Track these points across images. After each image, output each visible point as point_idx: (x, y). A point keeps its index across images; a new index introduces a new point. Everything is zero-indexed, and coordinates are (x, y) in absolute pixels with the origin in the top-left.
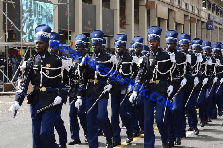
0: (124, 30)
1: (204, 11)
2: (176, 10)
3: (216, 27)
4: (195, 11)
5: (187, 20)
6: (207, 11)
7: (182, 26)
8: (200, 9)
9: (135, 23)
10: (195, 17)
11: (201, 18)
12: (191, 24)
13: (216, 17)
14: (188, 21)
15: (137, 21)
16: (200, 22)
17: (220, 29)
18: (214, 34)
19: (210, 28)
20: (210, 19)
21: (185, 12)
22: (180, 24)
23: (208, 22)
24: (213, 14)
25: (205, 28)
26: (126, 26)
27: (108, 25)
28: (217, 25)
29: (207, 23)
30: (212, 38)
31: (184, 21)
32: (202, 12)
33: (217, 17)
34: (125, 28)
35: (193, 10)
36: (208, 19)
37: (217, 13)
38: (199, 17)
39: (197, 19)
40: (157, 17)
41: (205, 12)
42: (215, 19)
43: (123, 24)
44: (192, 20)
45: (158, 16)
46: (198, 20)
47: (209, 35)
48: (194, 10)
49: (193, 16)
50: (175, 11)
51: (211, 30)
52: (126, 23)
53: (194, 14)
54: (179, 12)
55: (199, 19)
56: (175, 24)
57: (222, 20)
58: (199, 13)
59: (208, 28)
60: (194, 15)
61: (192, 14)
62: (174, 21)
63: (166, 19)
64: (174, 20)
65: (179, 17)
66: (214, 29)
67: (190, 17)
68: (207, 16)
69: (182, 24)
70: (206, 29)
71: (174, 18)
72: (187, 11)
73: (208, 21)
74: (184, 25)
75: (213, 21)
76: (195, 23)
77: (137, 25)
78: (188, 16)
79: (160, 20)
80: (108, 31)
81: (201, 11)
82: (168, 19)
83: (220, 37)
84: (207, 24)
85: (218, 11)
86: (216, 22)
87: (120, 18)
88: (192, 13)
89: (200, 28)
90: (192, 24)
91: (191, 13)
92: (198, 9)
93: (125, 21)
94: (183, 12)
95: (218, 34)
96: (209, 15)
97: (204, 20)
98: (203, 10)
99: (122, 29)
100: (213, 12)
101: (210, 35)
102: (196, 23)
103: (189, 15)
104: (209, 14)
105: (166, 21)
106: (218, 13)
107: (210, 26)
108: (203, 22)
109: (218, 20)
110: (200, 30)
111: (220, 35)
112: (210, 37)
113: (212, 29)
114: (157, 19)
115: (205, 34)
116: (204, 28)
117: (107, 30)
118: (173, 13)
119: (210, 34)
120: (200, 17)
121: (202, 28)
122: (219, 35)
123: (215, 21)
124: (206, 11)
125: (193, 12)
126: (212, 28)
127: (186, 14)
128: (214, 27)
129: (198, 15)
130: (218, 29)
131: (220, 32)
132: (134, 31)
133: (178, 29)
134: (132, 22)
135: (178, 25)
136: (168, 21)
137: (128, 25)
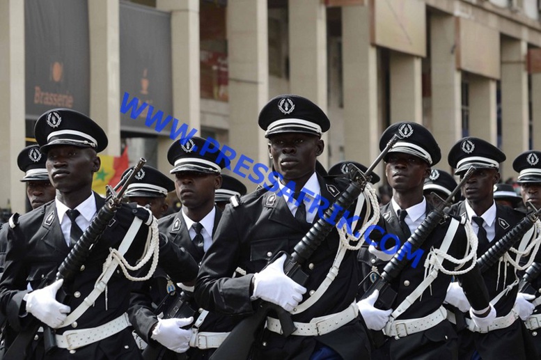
0: (221, 107)
2: (462, 15)
5: (515, 58)
7: (493, 87)
9: (272, 71)
12: (536, 77)
14: (519, 62)
15: (281, 66)
21: (505, 22)
22: (482, 79)
26: (232, 89)
27: (145, 84)
31: (502, 63)
34: (225, 99)
40: (374, 45)
43: (215, 79)
44: (536, 62)
45: (380, 41)
50: (458, 19)
52: (231, 75)
54: (476, 21)
56: (457, 79)
61: (536, 34)
62: (453, 65)
63: (418, 57)
64: (453, 58)
65: (478, 44)
67: (530, 46)
69: (493, 79)
71: (455, 49)
72: (514, 17)
74: (499, 83)
77: (283, 81)
78: (519, 40)
79: (388, 59)
82: (423, 53)
91: (531, 28)
93: (226, 66)
94: (493, 21)
99: (212, 105)
103: (525, 36)
105: (418, 65)
114: (372, 55)
118: (449, 25)
127: (511, 30)
133: (472, 100)
134: (256, 70)
135: (471, 81)
136: (427, 62)
137: (238, 81)
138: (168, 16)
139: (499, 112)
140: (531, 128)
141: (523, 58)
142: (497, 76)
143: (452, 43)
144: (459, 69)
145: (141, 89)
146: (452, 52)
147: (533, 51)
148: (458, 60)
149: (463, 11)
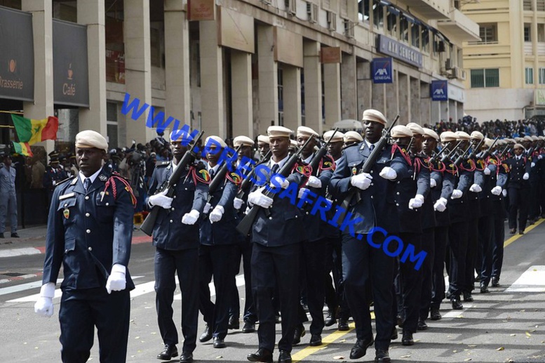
0: (120, 87)
1: (362, 27)
2: (278, 25)
3: (401, 75)
4: (335, 27)
5: (313, 54)
6: (372, 27)
7: (299, 72)
8: (350, 20)
9: (153, 63)
10: (337, 46)
11: (355, 48)
12: (326, 66)
13: (400, 45)
14: (315, 56)
15: (159, 59)
16: (353, 61)
17: (413, 79)
18: (395, 95)
19: (381, 78)
20: (381, 50)
21: (306, 30)
22: (292, 68)
23: (374, 59)
24: (389, 36)
25: (368, 77)
26: (127, 75)
27: (70, 73)
28: (404, 70)
29: (372, 64)
30: (387, 107)
31: (304, 56)
32: (356, 29)
33: (403, 46)
34: (123, 82)
35: (329, 23)
36: (374, 51)
37: (401, 32)
38: (348, 46)
39: (342, 52)
40: (220, 46)
41: (366, 29)
42: (396, 49)
43: (116, 68)
44: (326, 56)
45: (224, 43)
46: (345, 55)
47: (380, 98)
48: (332, 25)
49: (329, 42)
50: (275, 27)
51: (385, 84)
52: (126, 67)
53: (333, 35)
54: (287, 29)
55: (348, 50)
56: (275, 67)
57: (417, 52)
58: (350, 34)
59: (376, 78)
60: (334, 38)
61: (326, 37)
62: (272, 59)
63: (249, 53)
64: (273, 53)
65: (288, 44)
66: (395, 80)
67: (322, 45)
68: (372, 43)
69: (299, 67)
70: (370, 82)
71: (273, 48)
72: (312, 27)
73: (375, 56)
74: (302, 69)
75: (391, 57)
76: (336, 63)
77: (161, 70)
78: (314, 42)
79: (230, 55)
80: (71, 91)
81: (353, 27)
82: (253, 51)
83: (412, 104)
84: (374, 66)
85: (404, 24)
86: (401, 58)
87: (106, 49)
88: (327, 32)
89: (351, 79)
90: (328, 66)
91: (323, 34)
92: (345, 20)
93: (124, 60)
94: (298, 29)
95: (406, 97)
96: (378, 40)
97: (362, 54)
98: (361, 24)
99: (114, 85)
100: (389, 29)
101: (383, 100)
102: (338, 64)
103: (320, 39)
104: (379, 35)
105: (249, 58)
106: (405, 32)
107: (381, 72)
108: (360, 61)
109: (406, 55)
110: (352, 85)
111: (412, 100)
112: (383, 103)
113: (389, 81)
114: (219, 52)
115: (368, 95)
116: (365, 79)
117: (66, 89)
118: (270, 32)
119: (382, 95)
120: (351, 45)
121: (359, 78)
122: (409, 99)
123: (397, 56)
124: (368, 26)
125: (330, 31)
126: (389, 78)
127: (310, 35)
128: (395, 76)
129: (345, 39)
130: (407, 80)
131: (412, 90)
132: (152, 88)
133: (285, 81)
134: (143, 63)
135: (284, 69)
136: (255, 57)
137: (131, 70)
138: (85, 28)
139: (303, 88)
140: (323, 98)
141: (318, 54)
142: (302, 66)
143: (272, 44)
144: (276, 61)
145: (68, 77)
146: (272, 50)
147: (324, 49)
148: (276, 55)
149: (278, 23)
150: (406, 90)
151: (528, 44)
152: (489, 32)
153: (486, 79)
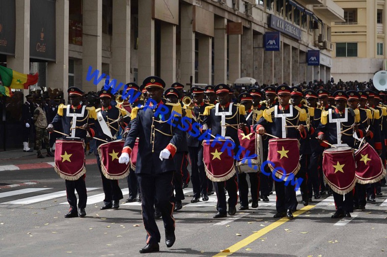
0: (78, 48)
1: (258, 8)
2: (196, 5)
3: (286, 45)
4: (238, 7)
5: (221, 27)
6: (265, 9)
7: (210, 41)
8: (250, 3)
9: (104, 32)
10: (240, 21)
11: (253, 24)
12: (230, 36)
13: (286, 23)
14: (223, 29)
15: (108, 29)
16: (250, 35)
17: (294, 49)
18: (281, 60)
19: (271, 47)
20: (272, 26)
21: (217, 9)
22: (206, 37)
23: (266, 33)
24: (277, 15)
25: (261, 45)
26: (84, 38)
27: (42, 35)
28: (287, 41)
29: (264, 36)
30: (275, 69)
31: (215, 29)
32: (254, 9)
33: (288, 23)
34: (81, 44)
35: (234, 4)
36: (266, 26)
37: (287, 12)
38: (247, 23)
39: (243, 26)
40: (154, 19)
41: (261, 10)
42: (283, 26)
43: (77, 34)
44: (231, 29)
45: (156, 17)
46: (245, 29)
47: (269, 62)
48: (236, 6)
49: (234, 19)
51: (273, 52)
52: (84, 32)
53: (236, 13)
54: (203, 8)
55: (248, 26)
56: (193, 36)
57: (298, 28)
58: (249, 13)
59: (268, 47)
60: (237, 16)
61: (231, 15)
62: (191, 29)
63: (175, 25)
64: (192, 26)
65: (204, 19)
66: (281, 49)
67: (229, 21)
68: (265, 21)
69: (211, 37)
70: (263, 50)
71: (193, 22)
72: (221, 7)
73: (266, 31)
74: (213, 39)
75: (279, 31)
76: (238, 34)
77: (108, 36)
78: (223, 18)
79: (161, 26)
80: (42, 49)
81: (251, 8)
82: (178, 24)
83: (293, 67)
84: (266, 38)
85: (289, 8)
86: (286, 33)
87: (69, 19)
88: (233, 11)
89: (249, 47)
90: (233, 37)
91: (229, 12)
92: (246, 2)
93: (81, 28)
94: (211, 8)
95: (289, 62)
96: (270, 18)
97: (257, 29)
98: (257, 6)
99: (72, 46)
100: (278, 10)
101: (272, 63)
102: (240, 36)
103: (226, 15)
104: (271, 15)
105: (174, 29)
106: (289, 13)
107: (271, 42)
108: (256, 33)
109: (290, 30)
110: (250, 52)
111: (293, 64)
112: (271, 66)
113: (277, 49)
114: (153, 23)
115: (261, 60)
116: (259, 48)
117: (39, 47)
118: (190, 9)
119: (272, 60)
120: (250, 22)
121: (255, 46)
122: (291, 63)
123: (283, 31)
124: (262, 8)
125: (235, 10)
126: (277, 47)
127: (220, 13)
128: (281, 46)
129: (245, 17)
130: (289, 49)
131: (293, 57)
132: (102, 50)
133: (200, 47)
134: (97, 30)
135: (200, 38)
136: (179, 28)
137: (87, 35)
139: (213, 53)
140: (228, 61)
141: (225, 28)
142: (213, 36)
143: (191, 19)
144: (195, 32)
145: (41, 38)
146: (191, 23)
147: (230, 23)
148: (194, 27)
149: (197, 3)
150: (289, 57)
151: (380, 25)
152: (351, 15)
153: (348, 50)
